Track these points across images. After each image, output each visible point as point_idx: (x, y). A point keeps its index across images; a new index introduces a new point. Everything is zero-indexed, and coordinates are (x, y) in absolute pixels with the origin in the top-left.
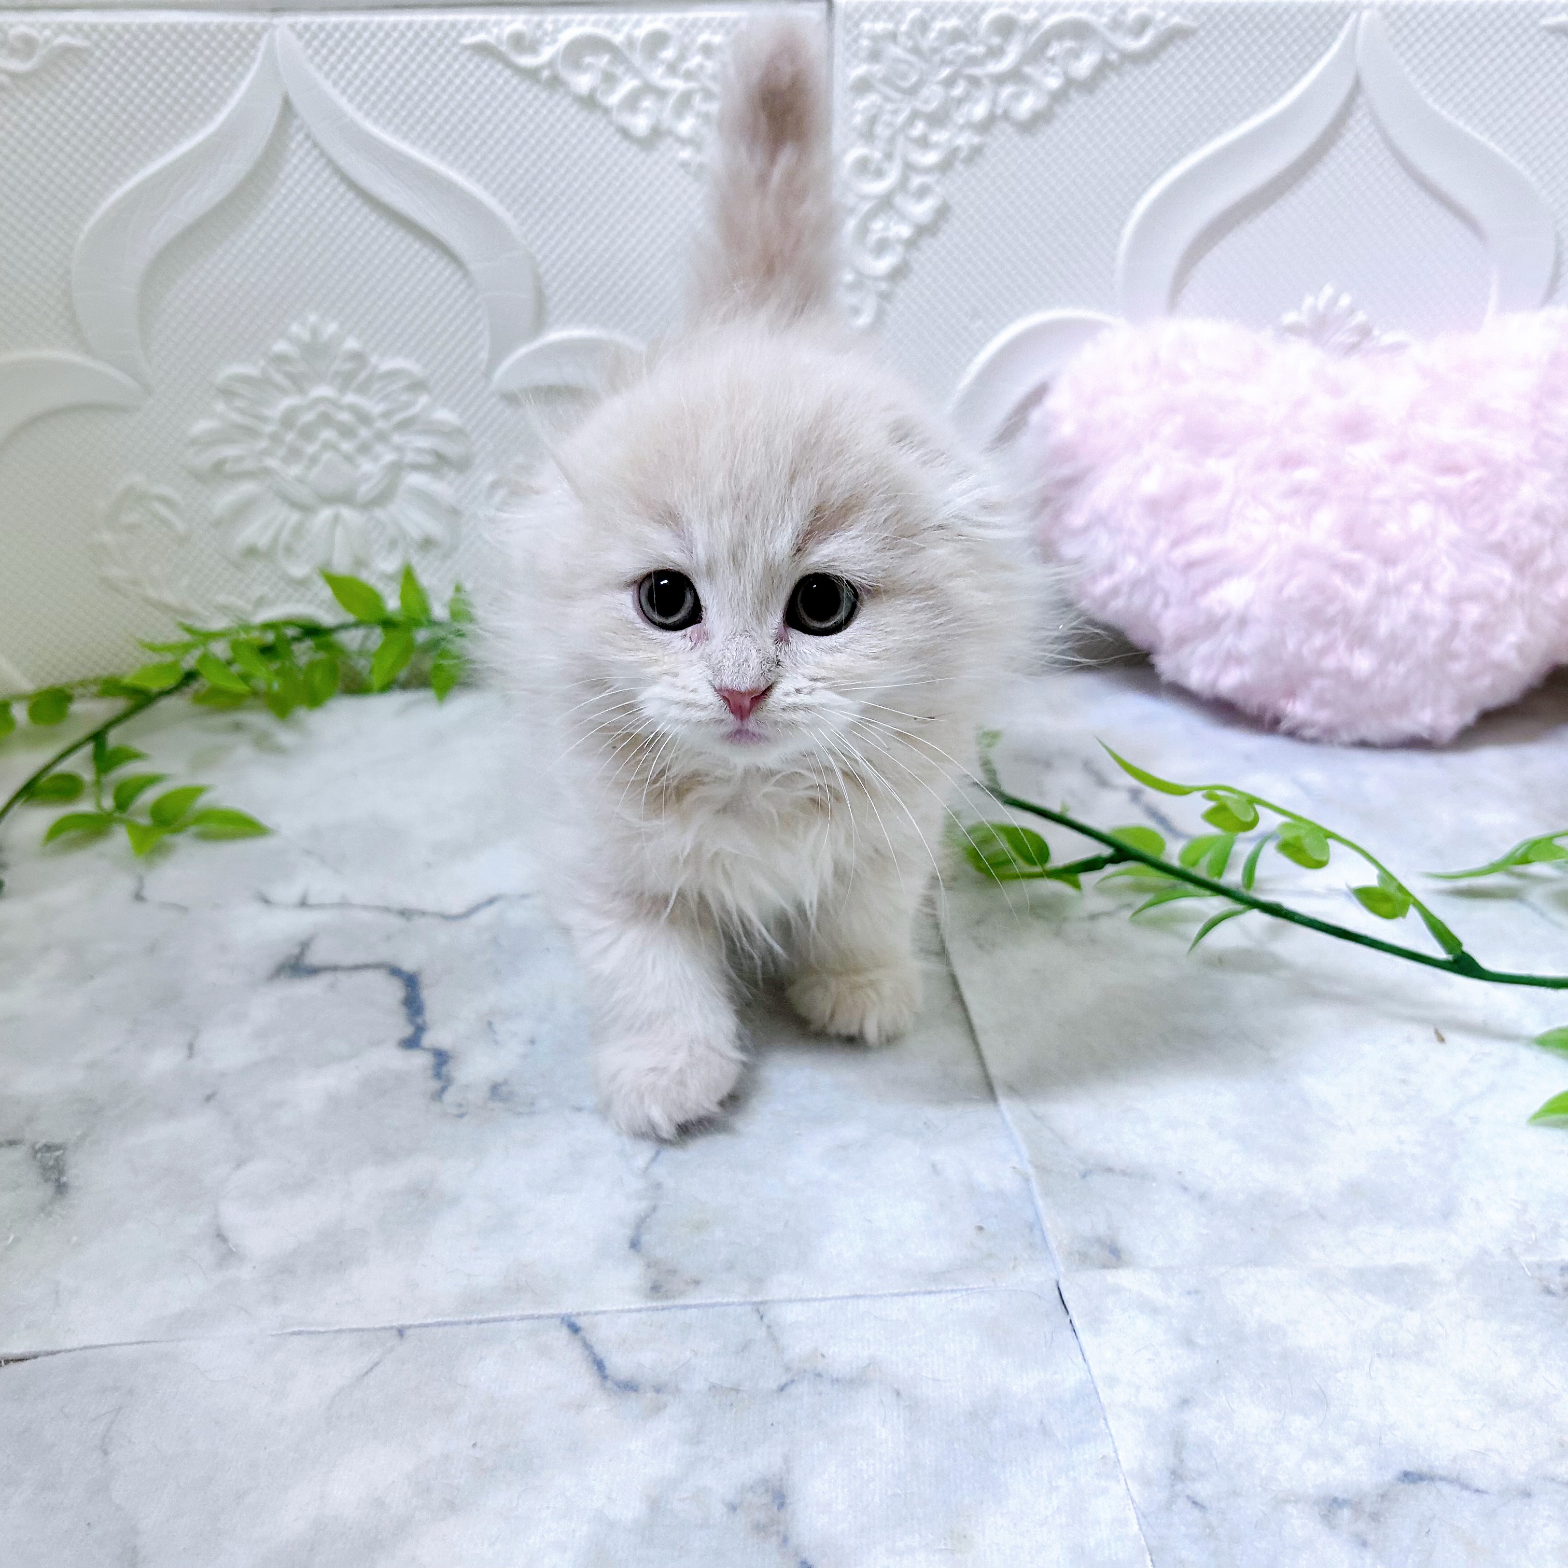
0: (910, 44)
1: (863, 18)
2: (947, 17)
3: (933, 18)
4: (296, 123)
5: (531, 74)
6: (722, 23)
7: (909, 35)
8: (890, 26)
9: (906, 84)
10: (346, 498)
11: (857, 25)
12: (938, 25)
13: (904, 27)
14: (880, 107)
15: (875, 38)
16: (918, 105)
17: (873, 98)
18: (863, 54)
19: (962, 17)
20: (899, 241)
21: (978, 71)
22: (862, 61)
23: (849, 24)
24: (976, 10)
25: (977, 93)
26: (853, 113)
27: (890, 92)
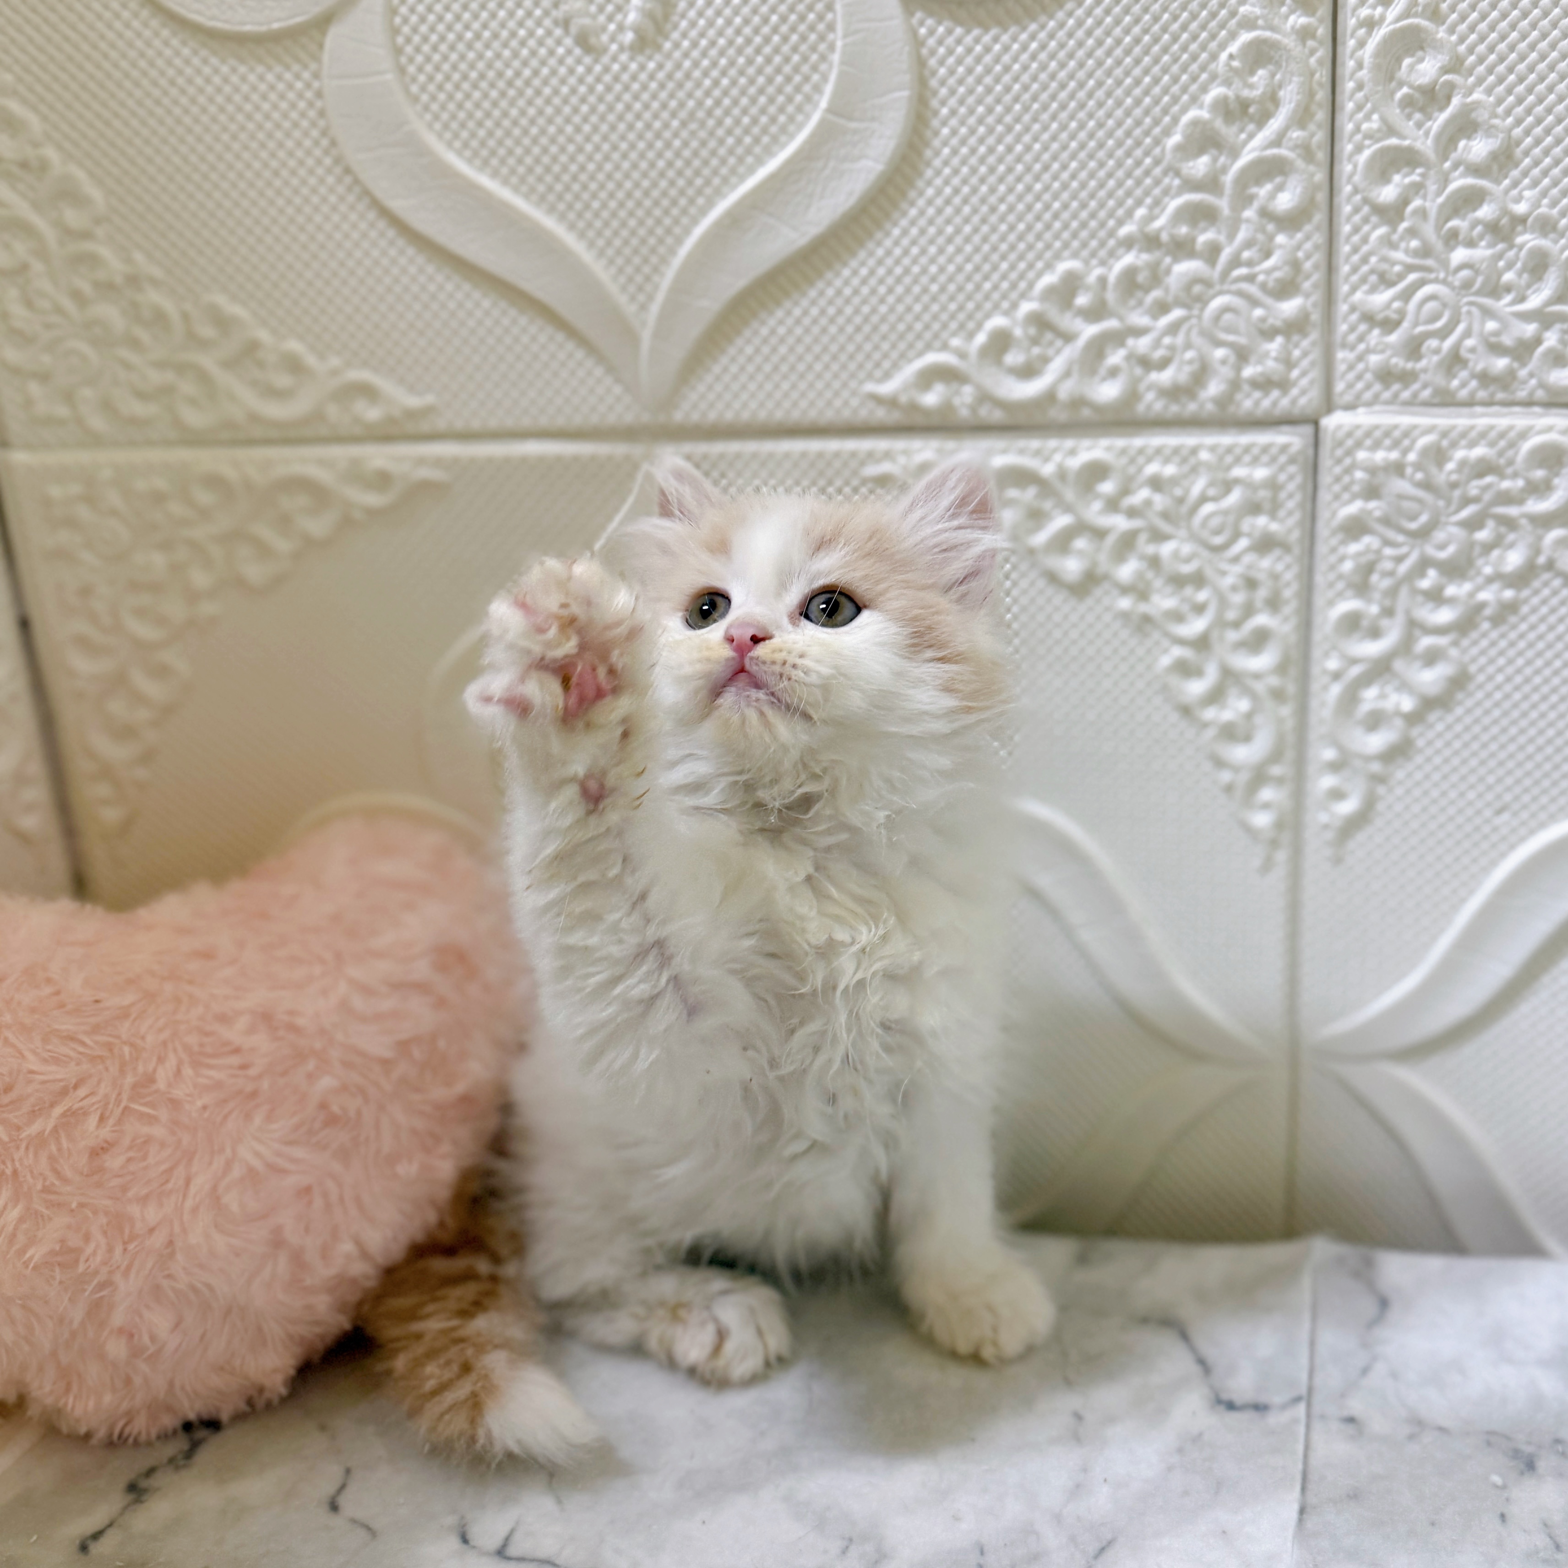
0: (1419, 476)
1: (1359, 445)
2: (1472, 445)
3: (1454, 445)
6: (1176, 451)
7: (1418, 466)
8: (1394, 455)
9: (1413, 526)
11: (1349, 453)
12: (1459, 454)
13: (1412, 457)
14: (1378, 552)
15: (1372, 470)
16: (1430, 551)
17: (1368, 541)
18: (1356, 488)
19: (1492, 444)
20: (1398, 713)
21: (1513, 511)
22: (1354, 497)
23: (1339, 452)
24: (1512, 434)
25: (1511, 537)
26: (1342, 559)
27: (1391, 534)
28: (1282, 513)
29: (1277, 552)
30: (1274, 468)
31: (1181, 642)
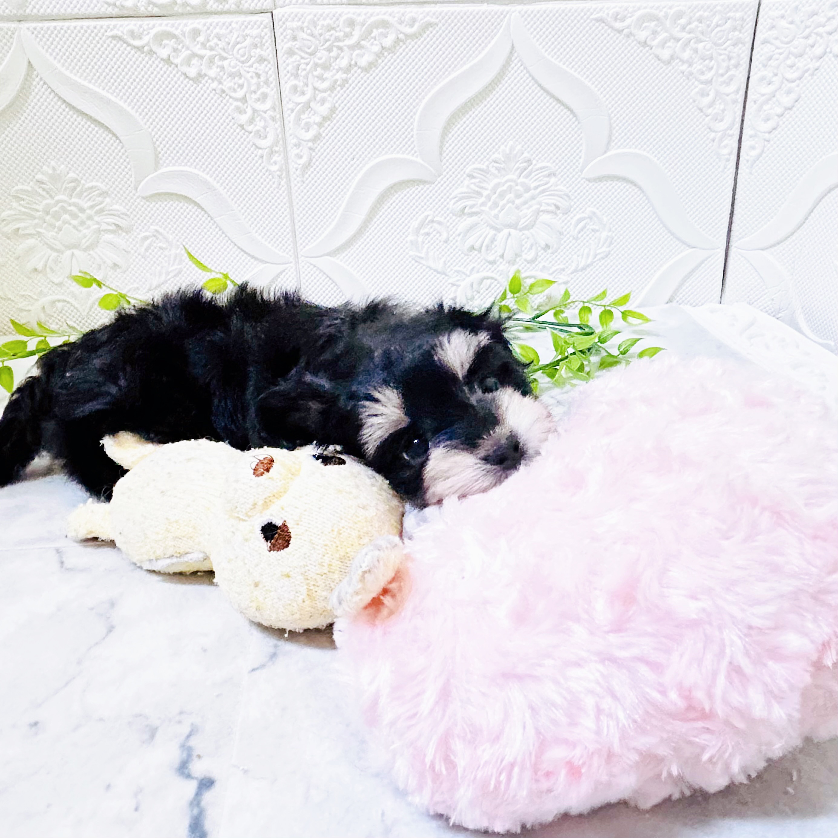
0: (309, 31)
1: (287, 20)
2: (325, 19)
3: (319, 19)
4: (35, 73)
5: (140, 49)
6: (224, 23)
7: (308, 28)
8: (300, 23)
9: (309, 51)
10: (76, 246)
11: (284, 23)
12: (321, 23)
13: (306, 24)
14: (300, 61)
15: (293, 30)
16: (317, 60)
17: (296, 57)
18: (288, 37)
19: (331, 19)
20: (315, 123)
21: (340, 44)
22: (289, 41)
23: (281, 23)
24: (337, 15)
25: (342, 55)
26: (288, 65)
27: (303, 54)
28: (265, 48)
29: (266, 63)
30: (260, 30)
31: (236, 100)
